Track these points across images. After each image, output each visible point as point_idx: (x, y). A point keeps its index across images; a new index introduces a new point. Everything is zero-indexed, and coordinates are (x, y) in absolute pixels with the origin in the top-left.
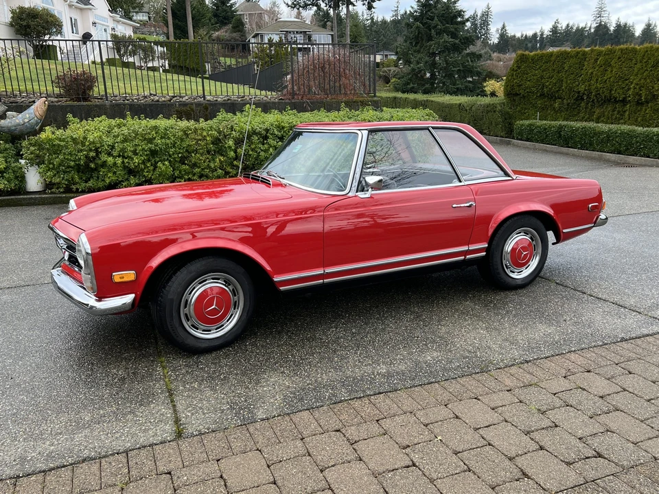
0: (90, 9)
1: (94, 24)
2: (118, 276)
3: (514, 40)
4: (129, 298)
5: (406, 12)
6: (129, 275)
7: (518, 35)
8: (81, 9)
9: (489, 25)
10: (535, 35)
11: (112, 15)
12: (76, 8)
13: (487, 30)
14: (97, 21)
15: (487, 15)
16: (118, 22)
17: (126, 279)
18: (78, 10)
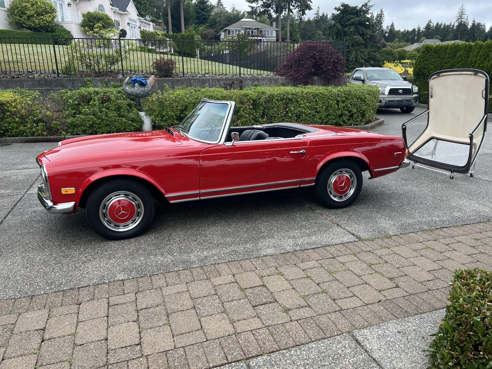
0: (126, 14)
1: (129, 24)
2: (64, 191)
3: (399, 34)
4: (71, 204)
5: (324, 15)
6: (71, 190)
7: (402, 30)
8: (121, 14)
9: (382, 23)
10: (414, 30)
11: (139, 18)
12: (118, 13)
13: (381, 27)
14: (130, 22)
15: (381, 17)
16: (142, 22)
17: (69, 193)
18: (119, 16)
